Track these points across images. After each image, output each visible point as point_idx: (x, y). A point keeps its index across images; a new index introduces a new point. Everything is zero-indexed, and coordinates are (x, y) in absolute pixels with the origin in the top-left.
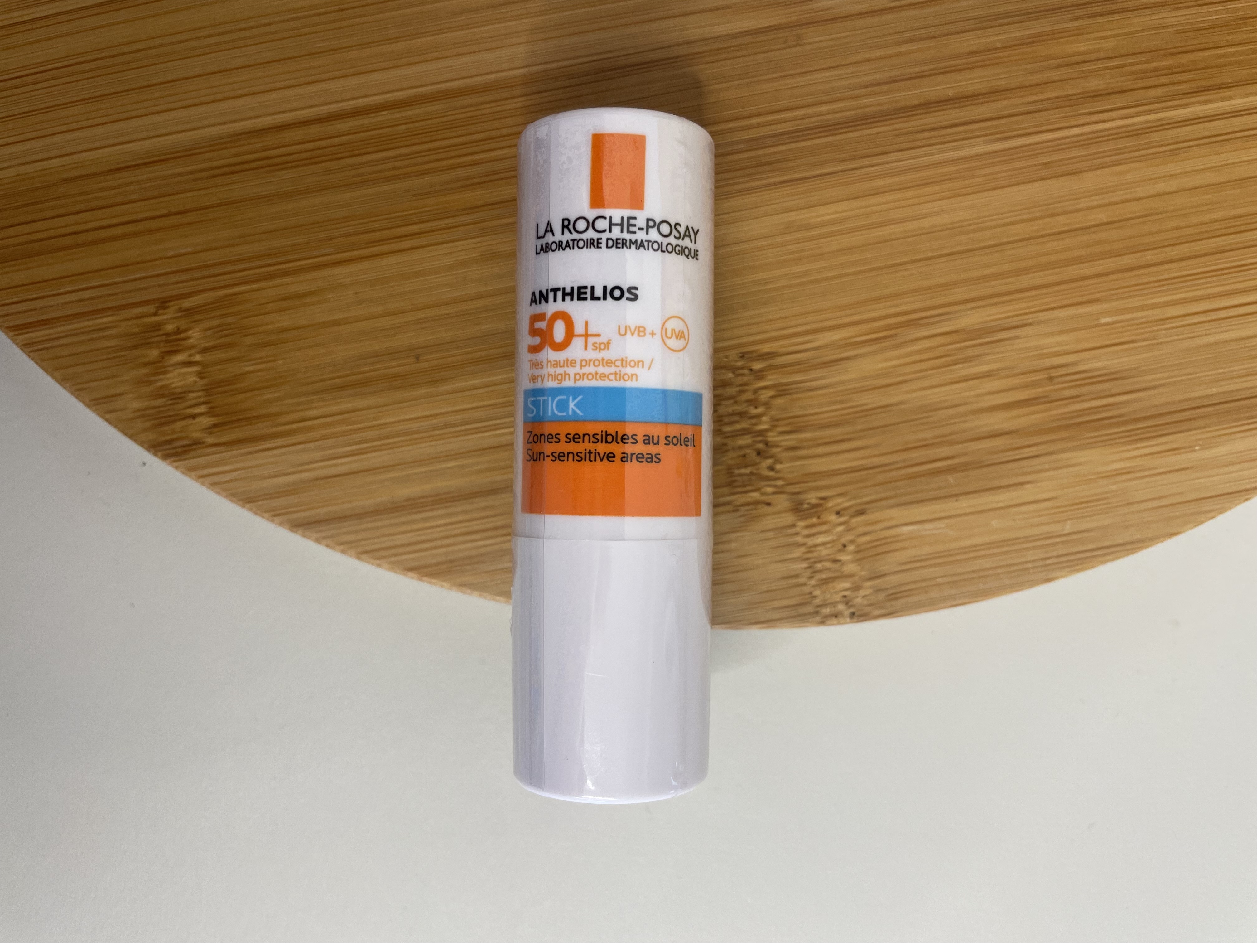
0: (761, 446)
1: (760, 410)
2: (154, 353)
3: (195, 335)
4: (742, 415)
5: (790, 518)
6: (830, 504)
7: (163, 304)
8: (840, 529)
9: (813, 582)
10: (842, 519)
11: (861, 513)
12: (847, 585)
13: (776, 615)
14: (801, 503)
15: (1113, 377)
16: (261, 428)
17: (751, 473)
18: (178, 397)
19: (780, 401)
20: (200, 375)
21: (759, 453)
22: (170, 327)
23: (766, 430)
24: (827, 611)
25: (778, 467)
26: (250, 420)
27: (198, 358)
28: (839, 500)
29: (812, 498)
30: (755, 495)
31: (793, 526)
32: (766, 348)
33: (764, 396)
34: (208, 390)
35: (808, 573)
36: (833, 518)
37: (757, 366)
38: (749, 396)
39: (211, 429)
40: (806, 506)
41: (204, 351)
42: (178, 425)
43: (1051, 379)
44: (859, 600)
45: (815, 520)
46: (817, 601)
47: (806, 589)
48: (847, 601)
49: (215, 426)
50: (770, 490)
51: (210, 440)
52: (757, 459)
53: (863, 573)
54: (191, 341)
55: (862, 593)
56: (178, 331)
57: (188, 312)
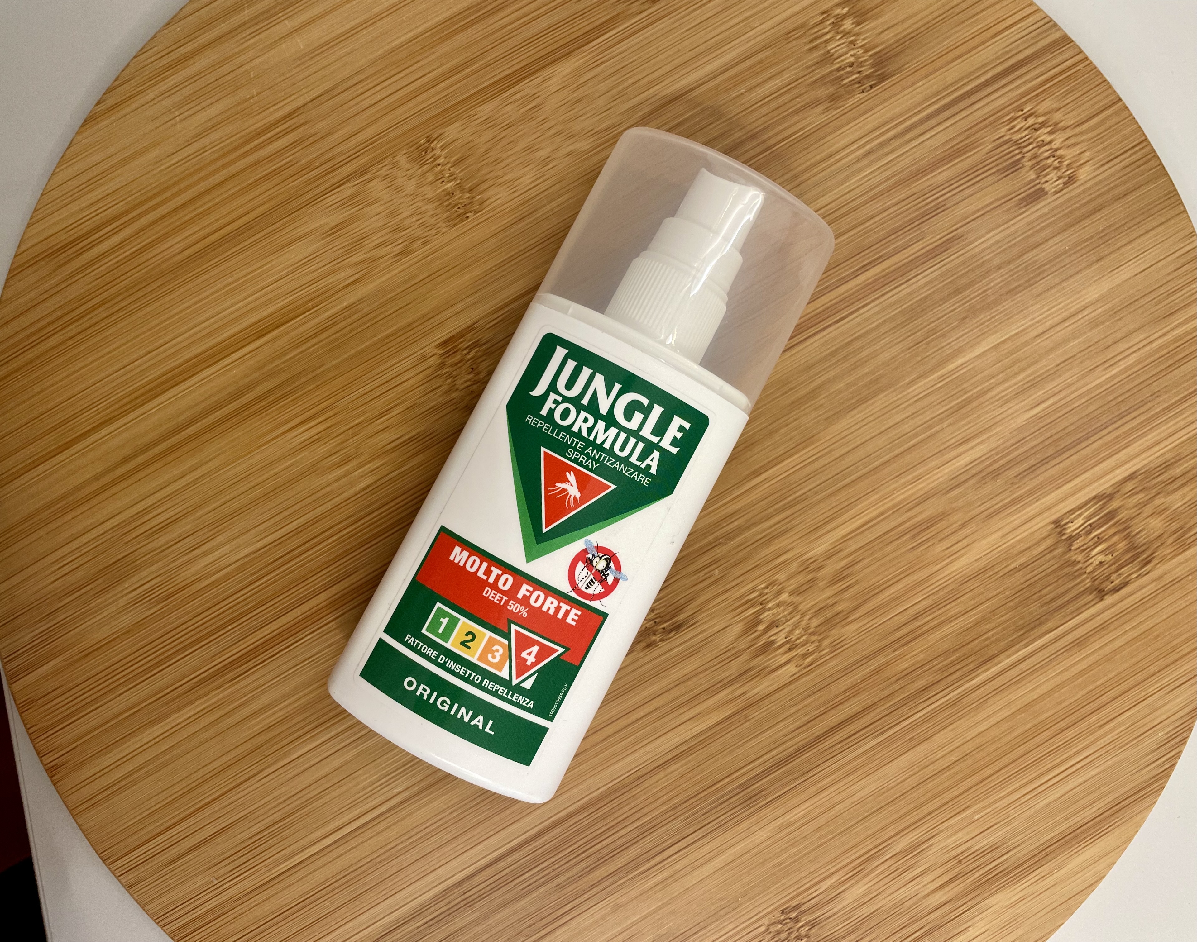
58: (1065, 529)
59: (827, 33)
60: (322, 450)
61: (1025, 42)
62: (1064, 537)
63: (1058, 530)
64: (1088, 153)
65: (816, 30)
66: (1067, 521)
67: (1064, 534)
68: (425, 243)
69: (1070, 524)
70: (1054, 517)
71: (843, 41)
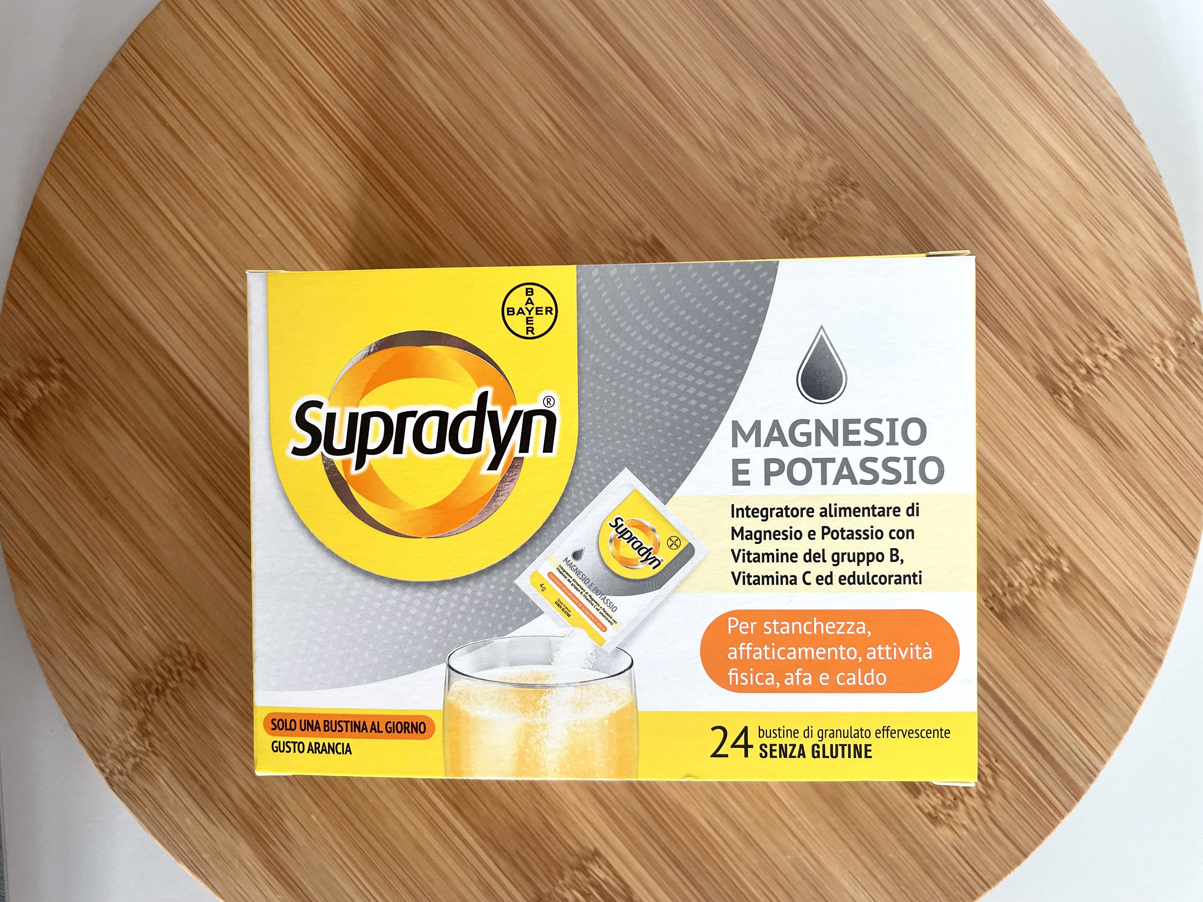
0: (160, 688)
1: (177, 678)
2: (36, 371)
3: (56, 385)
4: (170, 671)
5: (134, 722)
6: (153, 738)
7: (62, 360)
8: (144, 750)
9: (112, 751)
10: (148, 747)
11: (156, 755)
12: (119, 767)
13: (86, 742)
14: (145, 724)
15: (288, 836)
16: (32, 445)
17: (145, 692)
18: (22, 393)
19: (188, 685)
20: (39, 399)
21: (157, 690)
22: (53, 371)
23: (170, 687)
24: (102, 765)
25: (156, 703)
26: (32, 436)
27: (46, 392)
28: (157, 741)
29: (150, 727)
30: (135, 700)
31: (131, 725)
32: (208, 664)
33: (185, 676)
34: (34, 407)
35: (115, 746)
36: (147, 743)
37: (198, 665)
38: (181, 669)
39: (17, 420)
40: (144, 727)
41: (52, 394)
42: (10, 402)
43: (272, 808)
44: (116, 778)
45: (140, 735)
46: (104, 758)
47: (106, 749)
48: (111, 772)
49: (20, 420)
50: (143, 705)
51: (12, 422)
52: (153, 690)
53: (129, 773)
54: (51, 385)
55: (120, 777)
56: (53, 376)
57: (65, 376)
58: (592, 862)
59: (1039, 555)
60: (534, 148)
61: (1067, 753)
62: (584, 862)
63: (590, 856)
64: (965, 832)
65: (1041, 544)
66: (600, 862)
67: (587, 861)
68: (752, 204)
69: (597, 866)
70: (602, 851)
71: (1034, 572)
